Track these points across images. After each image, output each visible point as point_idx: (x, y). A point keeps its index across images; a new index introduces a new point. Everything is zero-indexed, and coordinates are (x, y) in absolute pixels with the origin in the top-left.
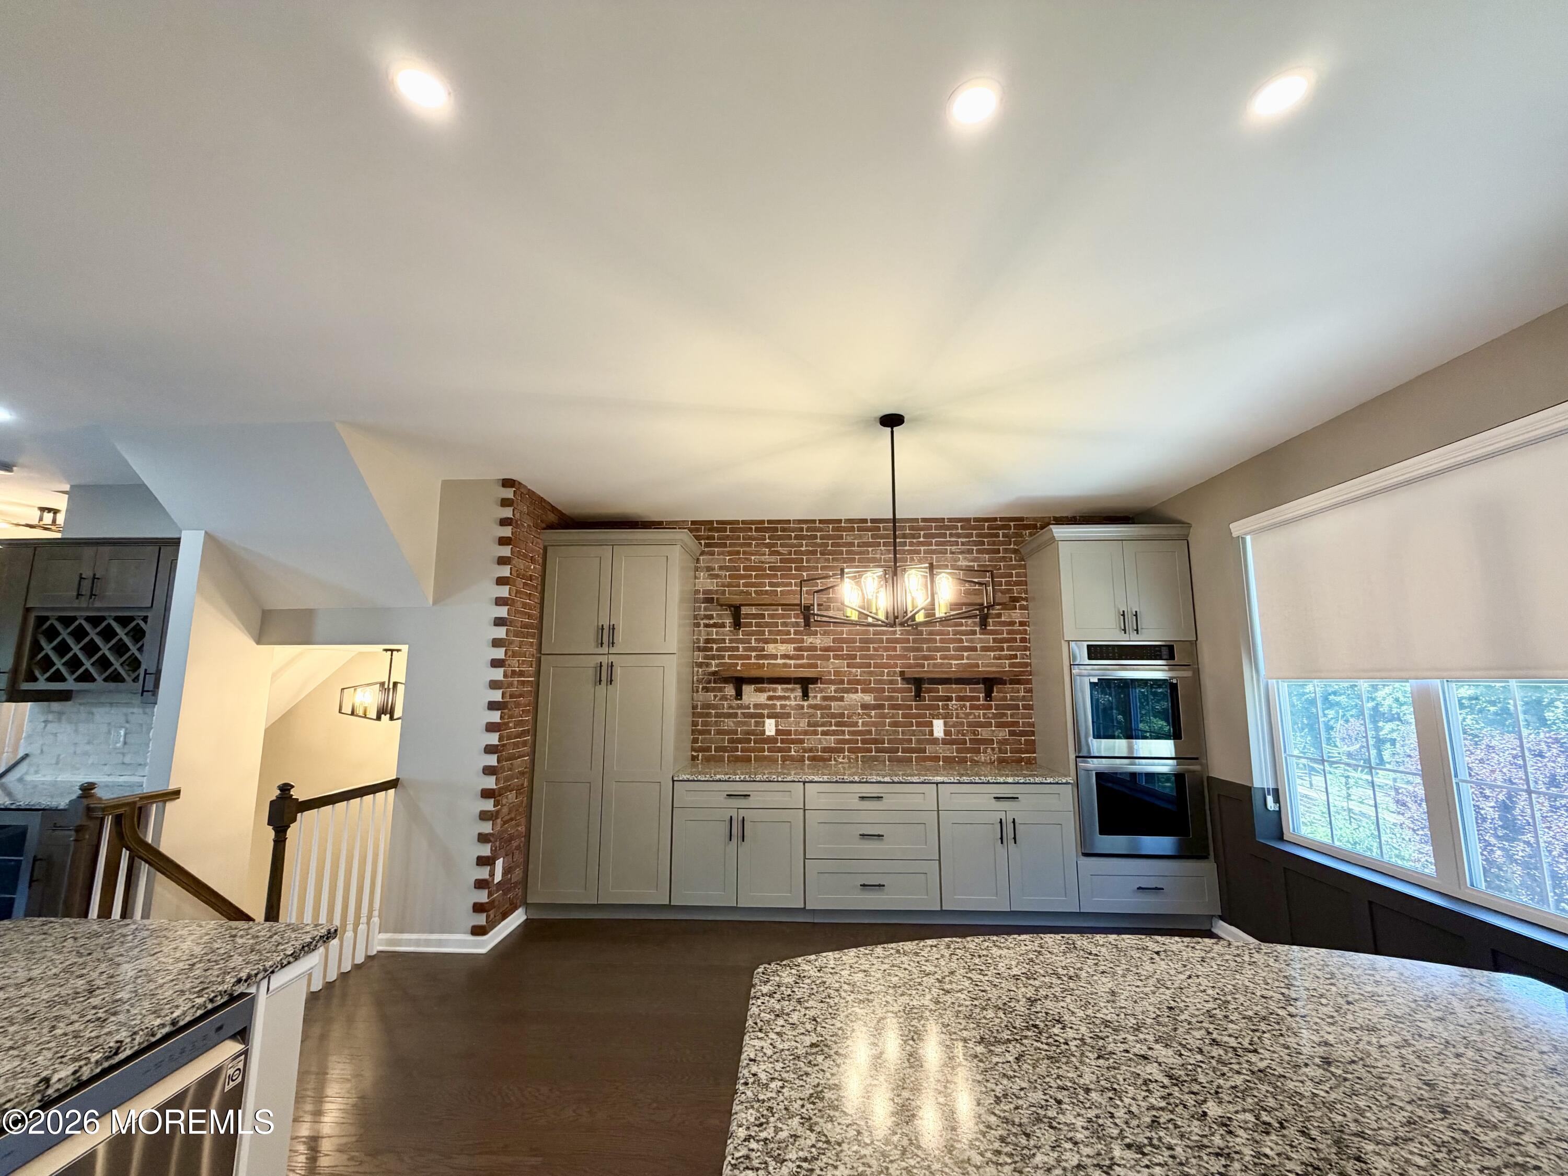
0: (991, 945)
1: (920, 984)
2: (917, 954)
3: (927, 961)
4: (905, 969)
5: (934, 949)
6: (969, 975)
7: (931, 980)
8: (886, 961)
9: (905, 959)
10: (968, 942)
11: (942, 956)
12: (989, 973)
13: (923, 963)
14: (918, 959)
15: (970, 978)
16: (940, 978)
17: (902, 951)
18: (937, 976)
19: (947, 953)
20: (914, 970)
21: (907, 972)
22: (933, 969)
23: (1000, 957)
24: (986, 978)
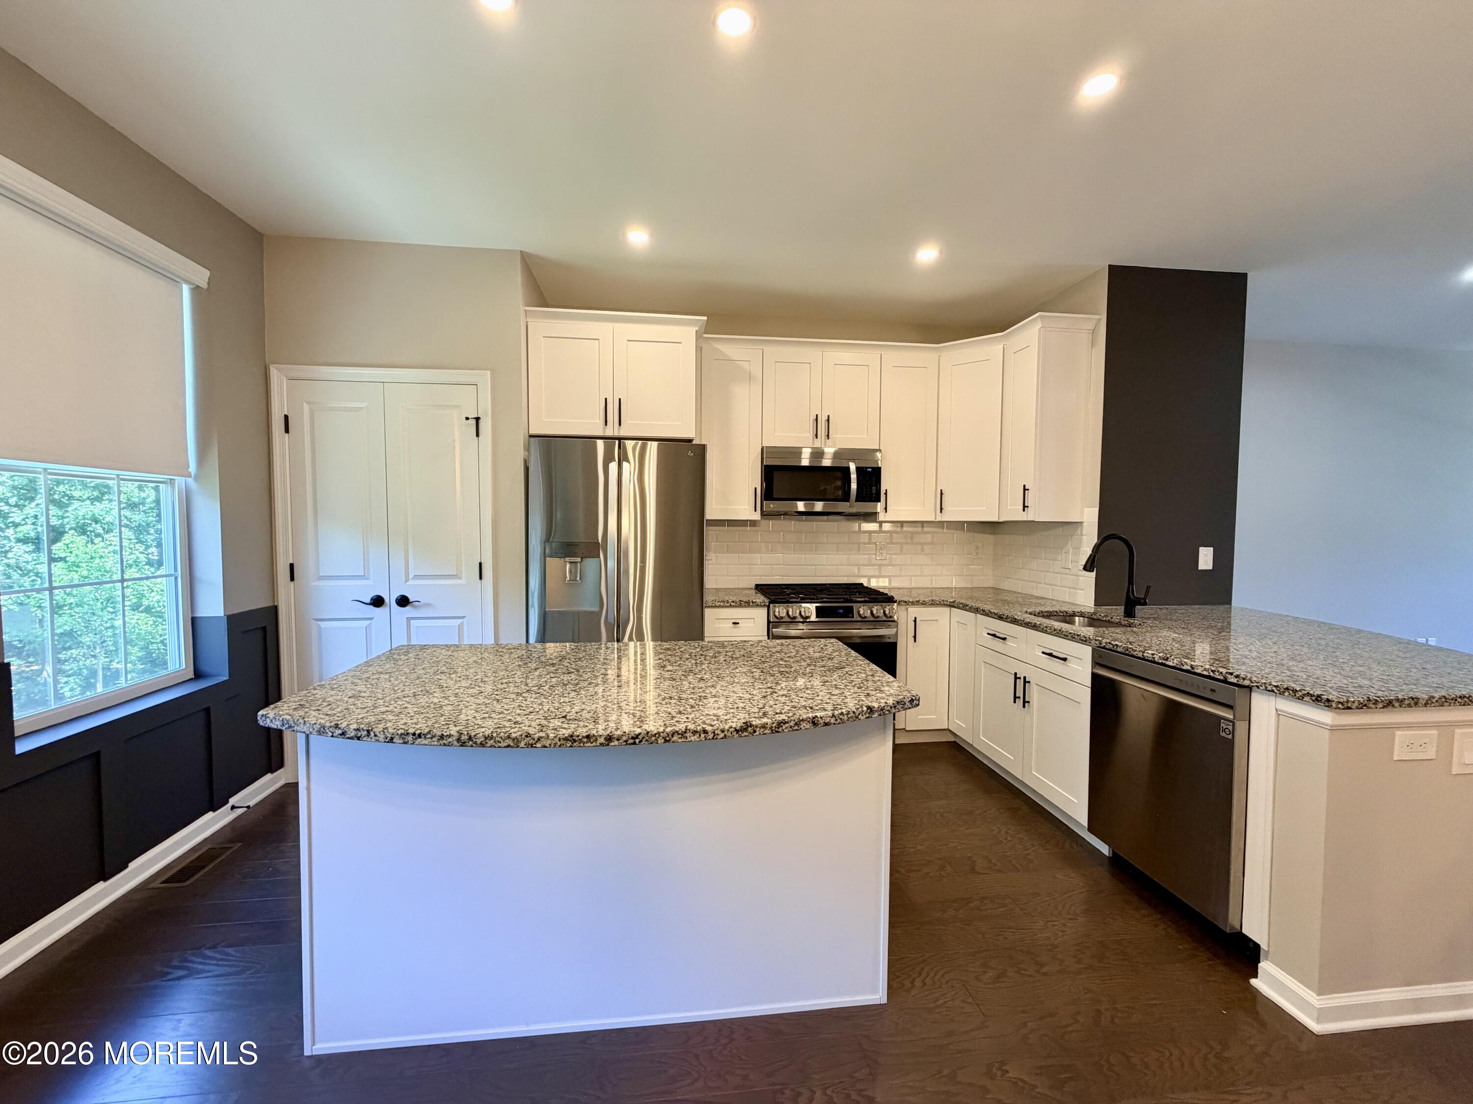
0: (722, 717)
1: (789, 690)
2: (794, 707)
3: (785, 703)
4: (802, 697)
5: (778, 711)
6: (751, 696)
7: (781, 693)
8: (819, 702)
9: (804, 703)
10: (744, 718)
11: (771, 707)
12: (735, 698)
13: (788, 702)
14: (793, 704)
15: (750, 694)
16: (774, 694)
17: (808, 708)
18: (777, 695)
19: (767, 709)
20: (795, 697)
21: (800, 696)
22: (780, 698)
23: (719, 708)
24: (738, 695)
